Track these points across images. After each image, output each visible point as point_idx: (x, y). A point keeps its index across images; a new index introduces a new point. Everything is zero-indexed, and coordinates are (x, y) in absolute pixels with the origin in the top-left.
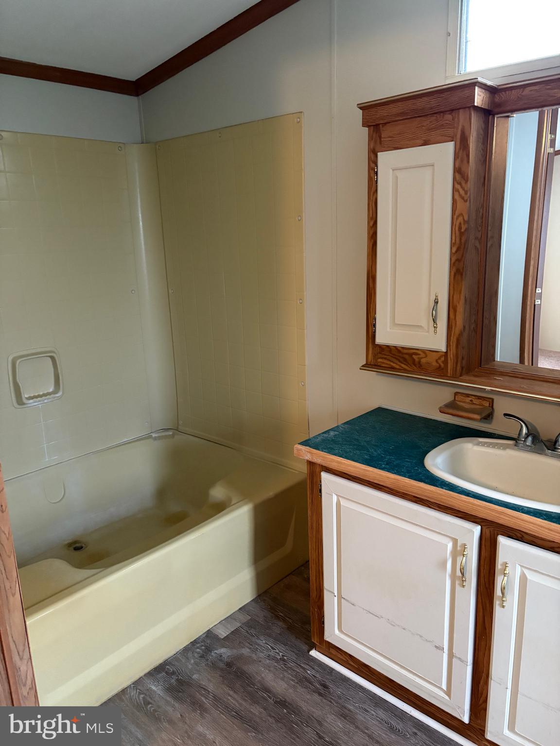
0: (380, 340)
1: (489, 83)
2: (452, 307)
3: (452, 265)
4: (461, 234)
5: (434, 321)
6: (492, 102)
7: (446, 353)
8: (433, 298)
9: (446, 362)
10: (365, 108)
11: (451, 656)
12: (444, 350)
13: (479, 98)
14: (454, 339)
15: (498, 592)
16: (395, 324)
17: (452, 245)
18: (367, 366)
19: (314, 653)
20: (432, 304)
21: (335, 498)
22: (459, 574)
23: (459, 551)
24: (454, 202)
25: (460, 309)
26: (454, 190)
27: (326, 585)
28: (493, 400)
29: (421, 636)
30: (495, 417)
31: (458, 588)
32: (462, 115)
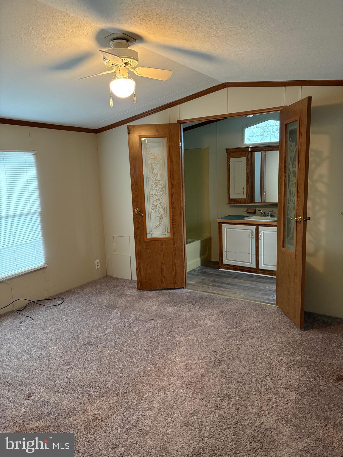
0: (231, 198)
1: (251, 147)
2: (247, 189)
3: (246, 181)
4: (248, 175)
5: (243, 192)
6: (252, 150)
7: (246, 199)
8: (243, 188)
9: (246, 201)
10: (227, 149)
11: (251, 254)
12: (245, 198)
13: (250, 150)
14: (247, 195)
15: (259, 237)
16: (234, 194)
17: (246, 177)
18: (228, 204)
19: (220, 269)
20: (243, 189)
21: (225, 229)
22: (252, 236)
23: (252, 232)
24: (246, 168)
25: (248, 190)
26: (246, 166)
27: (223, 250)
28: (255, 209)
29: (245, 253)
30: (256, 213)
31: (252, 239)
32: (247, 153)
